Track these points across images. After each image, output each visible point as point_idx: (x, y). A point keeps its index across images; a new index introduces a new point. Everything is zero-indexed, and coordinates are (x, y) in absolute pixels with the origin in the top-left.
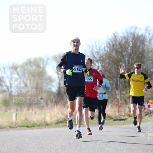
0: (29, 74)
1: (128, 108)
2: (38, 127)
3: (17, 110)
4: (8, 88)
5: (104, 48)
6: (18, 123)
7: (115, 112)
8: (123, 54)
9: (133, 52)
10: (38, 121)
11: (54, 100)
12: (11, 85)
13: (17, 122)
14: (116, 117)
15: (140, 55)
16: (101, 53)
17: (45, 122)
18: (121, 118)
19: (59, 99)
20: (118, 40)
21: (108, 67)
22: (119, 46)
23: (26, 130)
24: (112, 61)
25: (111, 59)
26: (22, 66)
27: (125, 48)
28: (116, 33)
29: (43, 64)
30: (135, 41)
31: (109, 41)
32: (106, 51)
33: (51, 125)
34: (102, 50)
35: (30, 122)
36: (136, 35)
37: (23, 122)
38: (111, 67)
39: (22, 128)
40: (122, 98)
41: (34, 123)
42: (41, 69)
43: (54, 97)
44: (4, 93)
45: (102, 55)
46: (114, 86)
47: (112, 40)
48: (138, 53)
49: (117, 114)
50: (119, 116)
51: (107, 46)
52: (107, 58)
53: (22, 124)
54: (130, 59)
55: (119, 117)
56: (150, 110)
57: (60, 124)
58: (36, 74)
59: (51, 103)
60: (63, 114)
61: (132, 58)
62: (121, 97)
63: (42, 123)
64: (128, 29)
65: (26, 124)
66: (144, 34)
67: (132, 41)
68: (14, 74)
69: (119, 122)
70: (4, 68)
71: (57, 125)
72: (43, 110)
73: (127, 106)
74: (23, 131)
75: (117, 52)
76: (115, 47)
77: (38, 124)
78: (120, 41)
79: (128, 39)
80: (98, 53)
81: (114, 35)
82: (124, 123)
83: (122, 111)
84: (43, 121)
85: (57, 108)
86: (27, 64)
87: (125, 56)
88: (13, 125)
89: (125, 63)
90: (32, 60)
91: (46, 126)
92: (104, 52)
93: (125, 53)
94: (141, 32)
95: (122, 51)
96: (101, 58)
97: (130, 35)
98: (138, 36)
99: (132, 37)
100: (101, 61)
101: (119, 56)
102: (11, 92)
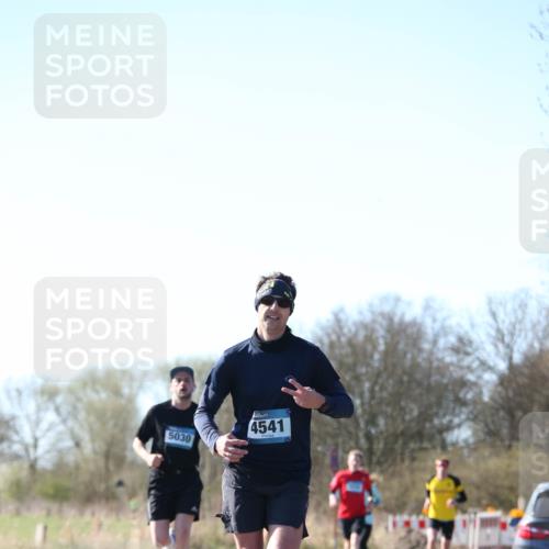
0: (88, 413)
3: (49, 514)
4: (27, 450)
8: (358, 371)
12: (36, 440)
20: (346, 330)
26: (71, 391)
28: (342, 310)
29: (131, 387)
30: (392, 338)
36: (396, 320)
42: (123, 402)
44: (16, 464)
47: (330, 331)
48: (399, 371)
54: (377, 388)
58: (109, 414)
66: (419, 320)
68: (47, 409)
70: (19, 392)
76: (337, 351)
78: (349, 335)
79: (373, 330)
86: (85, 385)
87: (364, 378)
89: (361, 396)
93: (364, 370)
94: (411, 312)
95: (355, 365)
97: (380, 319)
102: (36, 460)
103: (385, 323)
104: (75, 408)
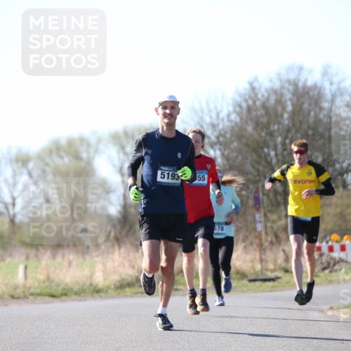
0: (55, 175)
1: (282, 253)
2: (75, 297)
3: (27, 258)
4: (7, 208)
5: (228, 116)
6: (30, 288)
7: (252, 261)
8: (272, 128)
9: (294, 125)
10: (77, 281)
11: (112, 234)
12: (14, 199)
13: (28, 285)
14: (255, 273)
15: (310, 132)
16: (221, 127)
17: (91, 285)
18: (267, 275)
19: (124, 232)
20: (260, 96)
21: (237, 157)
22: (262, 112)
23: (48, 303)
24: (247, 145)
25: (244, 140)
26: (40, 157)
27: (276, 115)
28: (256, 80)
30: (298, 99)
31: (238, 99)
32: (232, 121)
33: (107, 292)
34: (223, 120)
35: (58, 285)
36: (300, 85)
37: (42, 284)
38: (243, 158)
39: (39, 298)
40: (269, 230)
41: (66, 287)
42: (83, 164)
43: (114, 226)
45: (222, 132)
46: (251, 202)
47: (247, 97)
48: (305, 126)
49: (258, 267)
50: (262, 271)
51: (235, 111)
52: (234, 138)
53: (38, 291)
54: (288, 141)
55: (262, 273)
56: (332, 258)
57: (127, 289)
59: (105, 241)
60: (133, 267)
61: (292, 137)
62: (266, 227)
63: (85, 287)
64: (283, 71)
65: (48, 290)
66: (319, 84)
67: (291, 100)
68: (21, 174)
69: (260, 286)
71: (118, 291)
72: (88, 258)
73: (281, 249)
74: (42, 305)
75: (257, 124)
76: (254, 113)
77: (76, 288)
78: (262, 99)
79: (282, 95)
80: (214, 126)
81: (251, 84)
82: (273, 287)
83: (269, 259)
84: (88, 283)
85: (120, 254)
86: (50, 152)
87: (276, 134)
88: (18, 291)
89: (275, 148)
90: (63, 142)
91: (95, 294)
92: (229, 124)
93: (276, 127)
94: (312, 78)
95: (269, 123)
96: (221, 139)
97: (287, 85)
98: (305, 87)
99: (292, 91)
100: (221, 145)
101: (263, 134)
102: (14, 216)
103: (291, 88)
104: (44, 171)
